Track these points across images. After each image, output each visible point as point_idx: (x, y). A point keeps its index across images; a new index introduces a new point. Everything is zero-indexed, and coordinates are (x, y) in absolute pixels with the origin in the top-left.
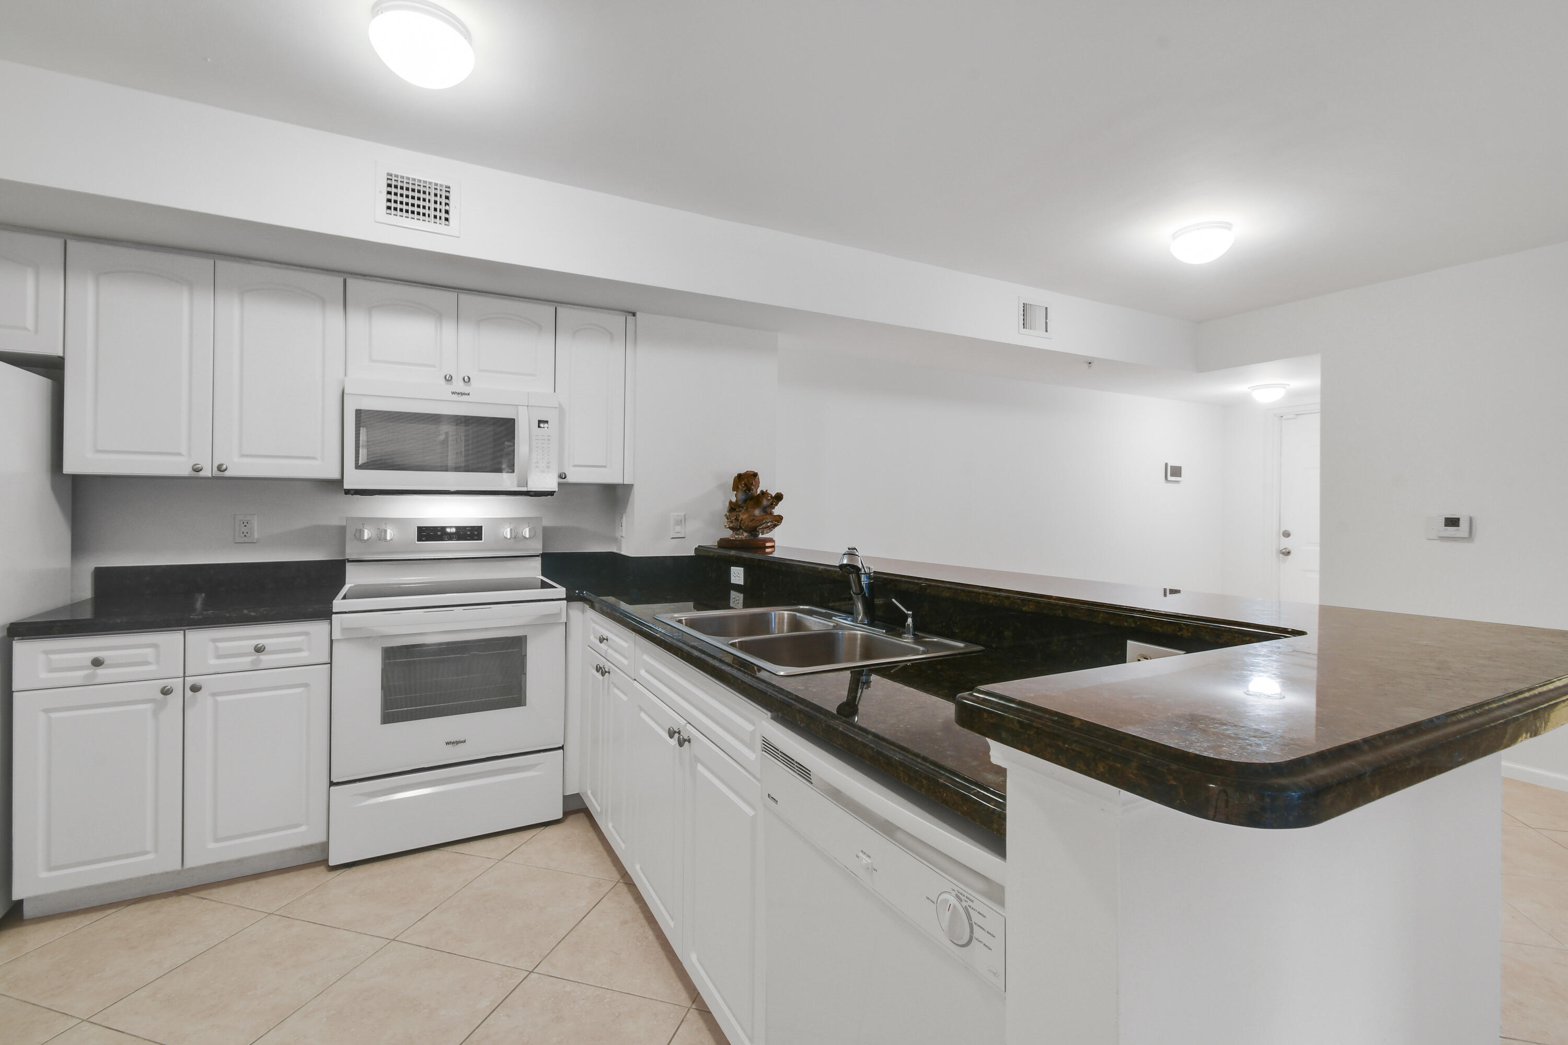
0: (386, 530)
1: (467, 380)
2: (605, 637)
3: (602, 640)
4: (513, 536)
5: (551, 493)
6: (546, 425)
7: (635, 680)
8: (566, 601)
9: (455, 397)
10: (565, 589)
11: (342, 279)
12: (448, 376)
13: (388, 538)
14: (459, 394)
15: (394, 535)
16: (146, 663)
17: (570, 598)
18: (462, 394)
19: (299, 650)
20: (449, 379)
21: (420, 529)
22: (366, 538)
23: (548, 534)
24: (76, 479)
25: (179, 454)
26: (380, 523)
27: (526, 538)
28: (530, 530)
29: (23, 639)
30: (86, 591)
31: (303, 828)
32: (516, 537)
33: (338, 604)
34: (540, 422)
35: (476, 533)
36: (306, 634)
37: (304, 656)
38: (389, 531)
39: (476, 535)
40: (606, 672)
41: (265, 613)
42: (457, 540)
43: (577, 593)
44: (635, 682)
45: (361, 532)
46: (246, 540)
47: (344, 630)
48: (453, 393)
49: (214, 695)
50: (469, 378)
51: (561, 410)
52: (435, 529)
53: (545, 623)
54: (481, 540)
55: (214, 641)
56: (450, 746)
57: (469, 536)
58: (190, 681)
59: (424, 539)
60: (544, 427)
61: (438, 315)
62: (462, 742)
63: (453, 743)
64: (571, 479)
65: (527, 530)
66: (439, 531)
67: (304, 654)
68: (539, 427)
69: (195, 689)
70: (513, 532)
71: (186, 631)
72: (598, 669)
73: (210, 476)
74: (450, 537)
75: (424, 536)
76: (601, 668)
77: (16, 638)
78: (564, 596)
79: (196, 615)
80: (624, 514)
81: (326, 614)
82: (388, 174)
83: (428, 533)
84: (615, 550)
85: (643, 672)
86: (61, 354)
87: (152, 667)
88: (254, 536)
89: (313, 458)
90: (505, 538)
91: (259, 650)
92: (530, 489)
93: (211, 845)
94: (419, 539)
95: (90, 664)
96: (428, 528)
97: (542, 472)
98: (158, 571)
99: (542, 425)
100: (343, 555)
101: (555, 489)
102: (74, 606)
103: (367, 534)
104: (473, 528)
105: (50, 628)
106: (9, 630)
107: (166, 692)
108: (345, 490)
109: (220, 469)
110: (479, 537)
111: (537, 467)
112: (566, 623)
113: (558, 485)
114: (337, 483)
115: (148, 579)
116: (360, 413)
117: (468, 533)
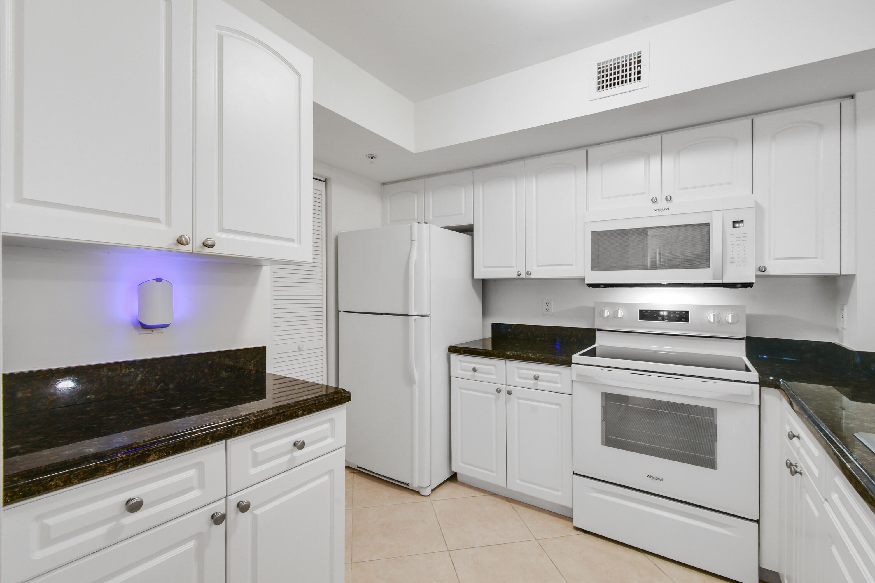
0: (618, 311)
1: (669, 199)
2: (796, 434)
3: (792, 436)
4: (716, 320)
5: (749, 285)
6: (741, 225)
8: (758, 386)
9: (658, 213)
10: (757, 374)
11: (585, 151)
12: (654, 198)
13: (619, 316)
14: (660, 210)
15: (624, 314)
16: (492, 374)
17: (762, 383)
18: (663, 210)
19: (556, 382)
20: (654, 201)
21: (641, 311)
22: (606, 315)
23: (751, 320)
24: (484, 282)
25: (512, 267)
26: (615, 306)
27: (730, 323)
28: (732, 316)
29: (454, 354)
30: (489, 334)
31: (560, 493)
32: (719, 322)
33: (576, 357)
34: (734, 222)
35: (684, 316)
36: (559, 373)
37: (558, 386)
38: (620, 312)
39: (684, 318)
40: (796, 472)
41: (538, 357)
42: (668, 321)
43: (771, 380)
44: (827, 502)
45: (602, 312)
46: (548, 313)
47: (579, 375)
48: (656, 210)
49: (518, 398)
50: (670, 197)
51: (758, 209)
52: (652, 312)
53: (735, 401)
54: (689, 322)
55: (518, 368)
56: (650, 479)
57: (678, 318)
58: (509, 388)
59: (644, 318)
60: (739, 227)
61: (647, 155)
62: (660, 479)
63: (653, 478)
64: (772, 271)
65: (730, 315)
66: (655, 314)
67: (559, 385)
68: (734, 227)
69: (509, 393)
70: (716, 317)
71: (507, 361)
72: (789, 465)
73: (525, 278)
74: (663, 319)
75: (644, 317)
76: (792, 465)
77: (452, 353)
78: (757, 381)
79: (510, 353)
80: (845, 306)
81: (568, 363)
82: (599, 64)
84: (835, 340)
85: (834, 496)
86: (473, 224)
87: (494, 377)
88: (552, 312)
89: (571, 265)
90: (709, 321)
91: (536, 378)
92: (725, 281)
93: (518, 481)
94: (641, 318)
95: (472, 370)
96: (647, 311)
97: (740, 265)
98: (513, 327)
99: (737, 225)
100: (594, 325)
101: (753, 281)
102: (484, 340)
103: (606, 313)
104: (681, 312)
105: (460, 350)
106: (449, 348)
107: (499, 391)
108: (587, 284)
109: (528, 274)
110: (687, 320)
111: (732, 262)
112: (760, 406)
113: (757, 277)
114: (583, 279)
115: (509, 330)
116: (594, 233)
117: (678, 316)
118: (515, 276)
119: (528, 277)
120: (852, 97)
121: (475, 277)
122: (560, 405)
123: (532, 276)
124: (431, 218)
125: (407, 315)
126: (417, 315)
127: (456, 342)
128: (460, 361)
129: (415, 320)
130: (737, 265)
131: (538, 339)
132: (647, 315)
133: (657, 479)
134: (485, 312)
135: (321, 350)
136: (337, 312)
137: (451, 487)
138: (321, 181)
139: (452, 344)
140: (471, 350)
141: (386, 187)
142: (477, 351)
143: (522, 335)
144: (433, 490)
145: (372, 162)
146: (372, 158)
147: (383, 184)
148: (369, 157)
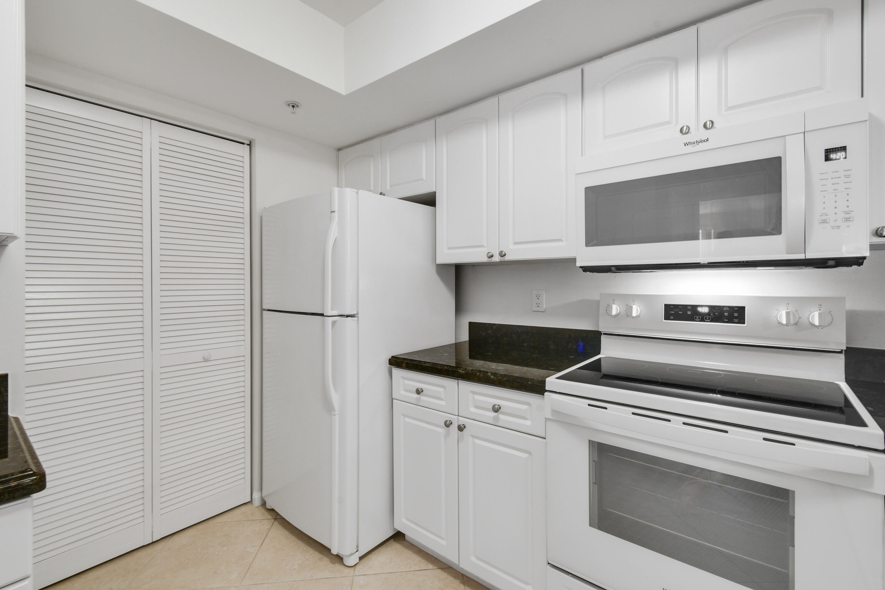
0: (632, 307)
1: (709, 125)
4: (792, 321)
5: (859, 261)
6: (842, 154)
8: (883, 456)
9: (690, 149)
10: (881, 429)
11: (580, 70)
12: (685, 127)
13: (635, 314)
14: (694, 144)
15: (641, 311)
16: (440, 398)
18: (698, 143)
20: (685, 131)
21: (667, 306)
22: (614, 313)
23: (854, 320)
24: (458, 268)
25: (482, 246)
26: (627, 299)
27: (816, 326)
28: (820, 315)
29: (396, 367)
30: (465, 337)
31: (529, 588)
32: (796, 323)
33: (551, 382)
34: (828, 152)
35: (736, 314)
36: (529, 404)
37: (527, 425)
38: (634, 307)
39: (737, 318)
41: (499, 378)
42: (711, 321)
45: (609, 308)
46: (540, 309)
48: (686, 145)
49: (474, 437)
50: (712, 122)
52: (685, 307)
54: (744, 323)
55: (474, 393)
57: (726, 317)
58: (461, 420)
59: (672, 317)
60: (838, 159)
61: (673, 63)
65: (816, 314)
66: (689, 310)
67: (528, 423)
68: (827, 159)
69: (462, 427)
70: (791, 317)
71: (459, 381)
73: (497, 261)
74: (703, 318)
75: (672, 315)
77: (394, 366)
79: (462, 370)
81: (540, 390)
86: (435, 191)
87: (443, 403)
88: (544, 307)
89: (560, 240)
90: (780, 323)
91: (496, 409)
92: (811, 255)
93: (473, 559)
94: (667, 317)
95: (415, 391)
96: (676, 306)
97: (838, 227)
98: (494, 327)
99: (833, 156)
100: (598, 326)
101: (866, 253)
102: (457, 346)
103: (615, 309)
104: (732, 308)
105: (402, 363)
106: (390, 360)
107: (448, 424)
108: (581, 268)
109: (502, 255)
110: (741, 319)
111: (824, 222)
113: (873, 247)
114: (574, 260)
115: (490, 332)
116: (588, 192)
117: (726, 314)
118: (485, 259)
119: (502, 259)
121: (438, 262)
122: (529, 453)
123: (507, 258)
124: (388, 188)
125: (322, 315)
126: (338, 315)
127: (400, 350)
128: (404, 378)
129: (334, 323)
130: (833, 228)
131: (525, 344)
132: (677, 313)
134: (459, 308)
135: (242, 359)
136: (262, 310)
138: (243, 144)
139: (394, 354)
140: (415, 363)
141: (341, 152)
142: (422, 366)
143: (505, 339)
144: (361, 558)
145: (293, 111)
146: (293, 106)
147: (339, 150)
148: (289, 105)
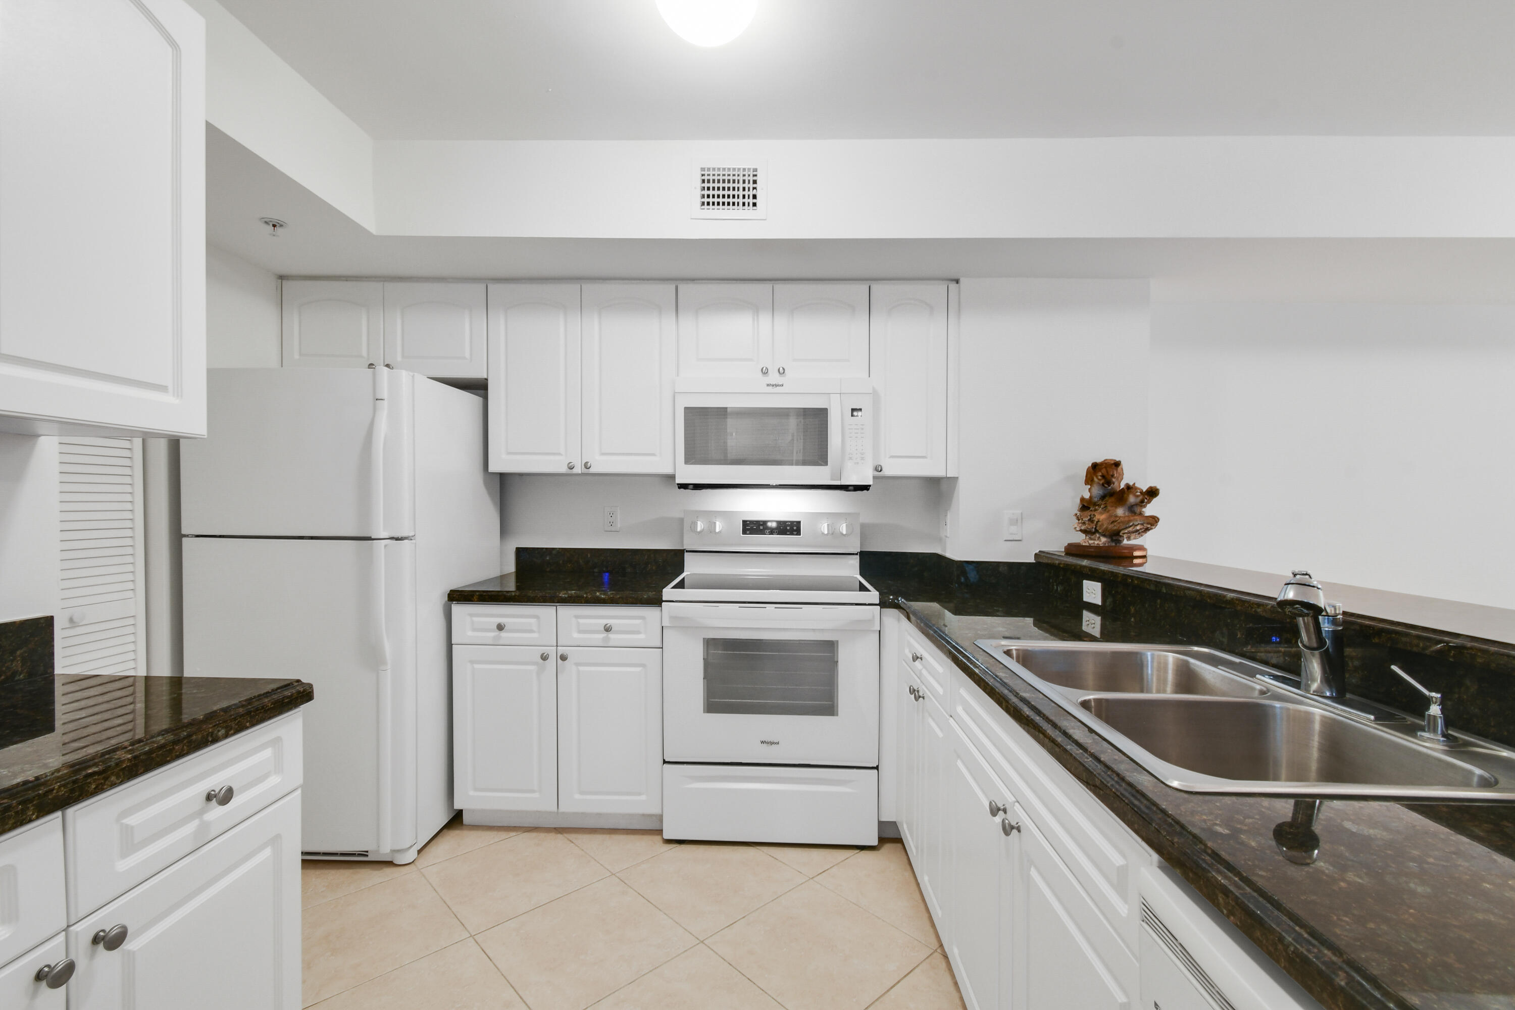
0: (715, 523)
1: (782, 372)
2: (919, 655)
3: (916, 658)
4: (830, 532)
5: (866, 488)
6: (860, 413)
7: (951, 716)
8: (879, 607)
9: (770, 389)
10: (878, 593)
11: (675, 286)
12: (765, 369)
13: (717, 530)
14: (773, 386)
15: (723, 527)
16: (531, 631)
17: (883, 604)
18: (777, 386)
19: (638, 632)
20: (765, 372)
21: (744, 522)
22: (699, 529)
23: (865, 531)
24: (503, 478)
25: (558, 454)
26: (710, 516)
27: (844, 535)
28: (846, 526)
29: (458, 603)
30: (511, 567)
31: (643, 798)
32: (833, 533)
33: (668, 592)
34: (853, 410)
35: (795, 528)
36: (643, 618)
37: (640, 638)
38: (718, 524)
39: (795, 531)
40: (920, 697)
41: (612, 596)
42: (777, 535)
43: (891, 599)
44: (951, 718)
45: (695, 524)
46: (613, 529)
47: (673, 618)
48: (767, 385)
49: (577, 664)
50: (784, 369)
51: (876, 396)
52: (758, 523)
53: (856, 629)
54: (800, 535)
55: (577, 617)
56: (765, 745)
57: (789, 530)
58: (561, 650)
59: (748, 532)
60: (857, 416)
61: (755, 308)
62: (776, 743)
63: (768, 743)
64: (887, 472)
65: (844, 525)
66: (762, 525)
67: (642, 636)
68: (852, 415)
69: (564, 658)
70: (830, 528)
71: (558, 607)
72: (913, 691)
73: (580, 472)
74: (772, 532)
75: (748, 529)
76: (914, 690)
77: (454, 602)
78: (877, 602)
79: (563, 594)
80: (948, 511)
81: (657, 601)
82: (704, 171)
83: (753, 527)
84: (939, 551)
85: (960, 709)
86: (487, 377)
87: (535, 635)
88: (619, 526)
89: (653, 455)
90: (823, 533)
91: (608, 629)
92: (844, 482)
93: (577, 796)
94: (744, 532)
95: (496, 628)
96: (752, 522)
97: (858, 463)
98: (554, 552)
99: (855, 413)
100: (683, 545)
101: (869, 482)
102: (503, 578)
103: (700, 526)
104: (792, 522)
105: (472, 596)
106: (449, 595)
107: (544, 658)
108: (678, 484)
109: (587, 466)
110: (798, 532)
111: (851, 458)
112: (880, 631)
113: (875, 478)
114: (672, 477)
115: (548, 558)
116: (688, 410)
117: (788, 528)
118: (562, 470)
119: (586, 471)
120: (957, 281)
121: (492, 469)
122: (644, 666)
123: (593, 470)
124: (399, 358)
125: (369, 539)
126: (388, 537)
127: (460, 582)
128: (471, 615)
129: (385, 546)
130: (855, 463)
131: (596, 570)
132: (752, 528)
133: (772, 743)
134: (505, 530)
135: (131, 621)
136: (177, 537)
137: (454, 838)
139: (454, 587)
140: (493, 593)
142: (505, 596)
143: (569, 565)
144: (419, 852)
145: (274, 233)
146: (274, 226)
147: (282, 277)
148: (266, 222)
